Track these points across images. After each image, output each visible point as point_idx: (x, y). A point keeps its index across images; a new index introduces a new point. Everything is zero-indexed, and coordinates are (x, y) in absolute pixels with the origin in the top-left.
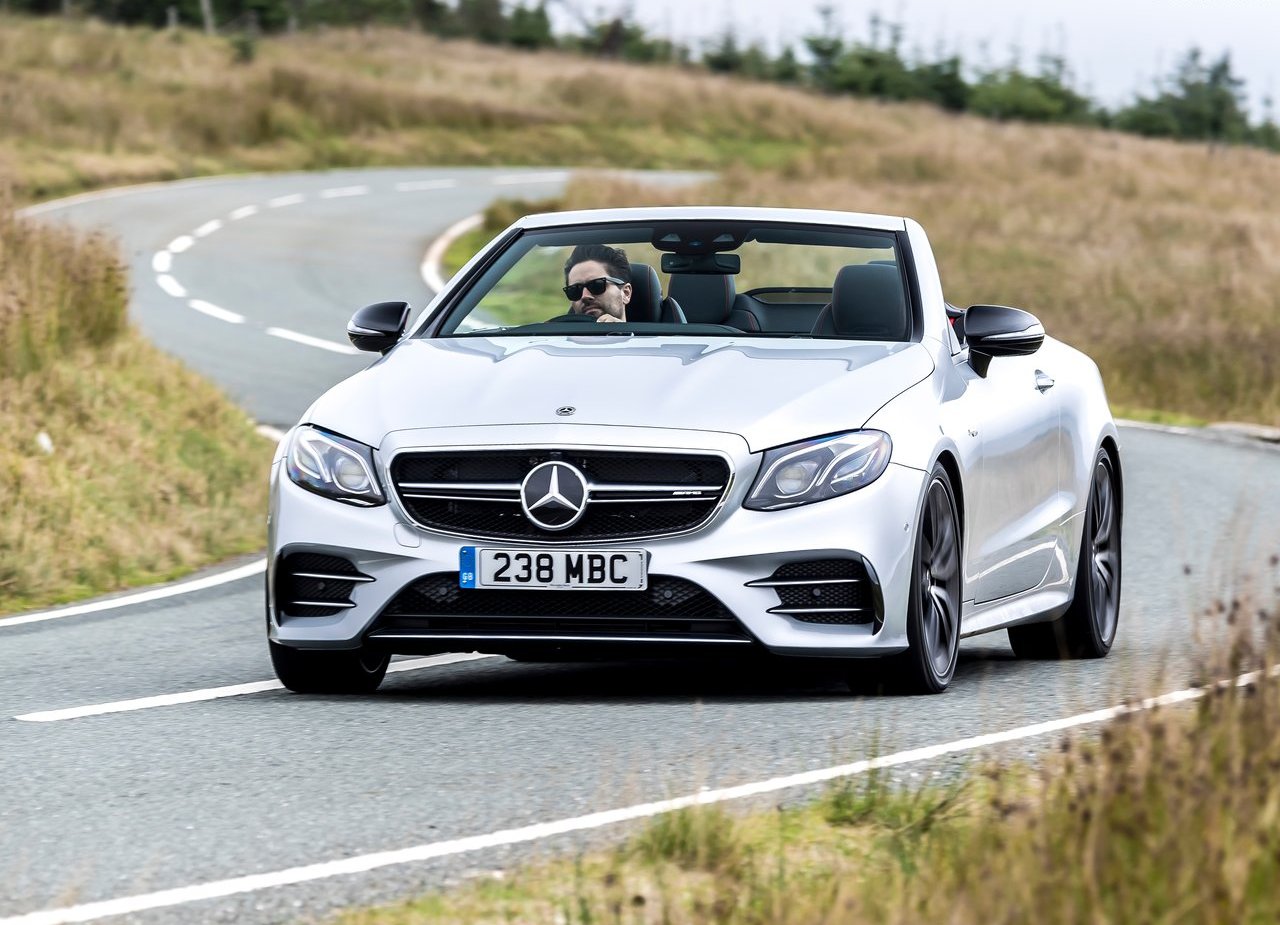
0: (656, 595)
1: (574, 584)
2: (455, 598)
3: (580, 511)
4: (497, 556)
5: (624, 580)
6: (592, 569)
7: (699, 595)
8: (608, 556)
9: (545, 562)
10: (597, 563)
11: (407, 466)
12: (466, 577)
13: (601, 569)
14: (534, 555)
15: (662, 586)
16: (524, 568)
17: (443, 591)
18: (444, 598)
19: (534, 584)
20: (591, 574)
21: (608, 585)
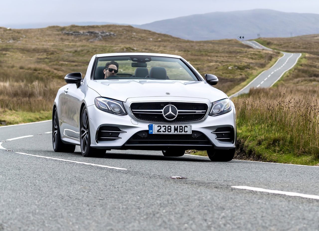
0: (193, 135)
1: (176, 132)
2: (147, 136)
3: (176, 116)
4: (158, 126)
5: (187, 132)
6: (180, 129)
7: (202, 135)
8: (183, 126)
9: (169, 128)
10: (181, 128)
11: (134, 106)
12: (150, 131)
13: (182, 129)
14: (167, 126)
15: (194, 133)
16: (165, 129)
17: (144, 134)
18: (144, 136)
19: (167, 133)
20: (180, 130)
21: (183, 133)
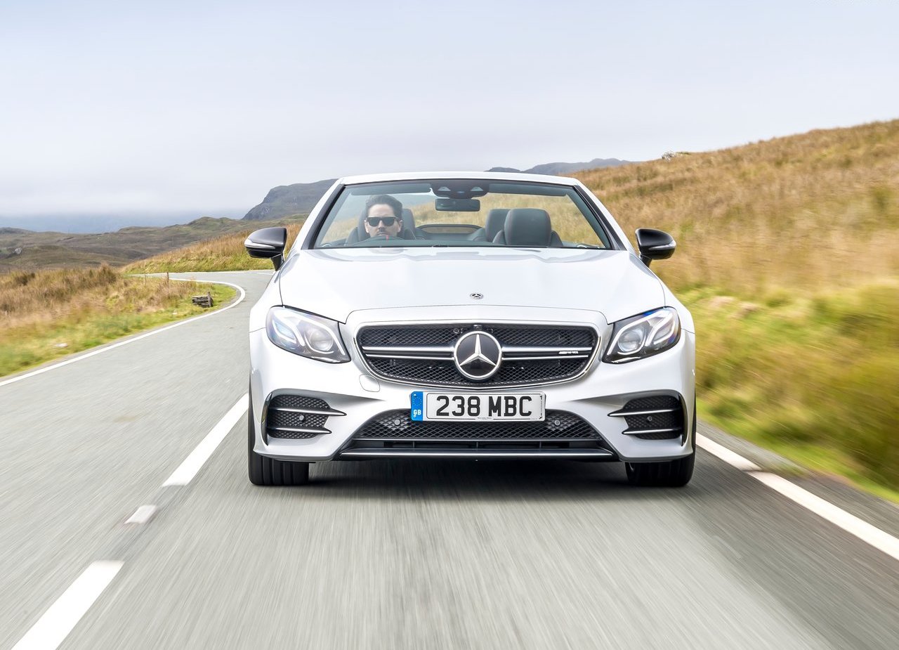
0: (549, 423)
1: (495, 417)
2: (406, 427)
3: (497, 366)
4: (439, 399)
5: (529, 413)
6: (507, 406)
7: (580, 422)
8: (518, 398)
9: (474, 402)
10: (511, 402)
11: (367, 335)
12: (415, 413)
13: (514, 406)
14: (466, 397)
15: (554, 417)
16: (459, 406)
17: (397, 422)
18: (398, 427)
19: (466, 418)
20: (507, 410)
21: (518, 417)
